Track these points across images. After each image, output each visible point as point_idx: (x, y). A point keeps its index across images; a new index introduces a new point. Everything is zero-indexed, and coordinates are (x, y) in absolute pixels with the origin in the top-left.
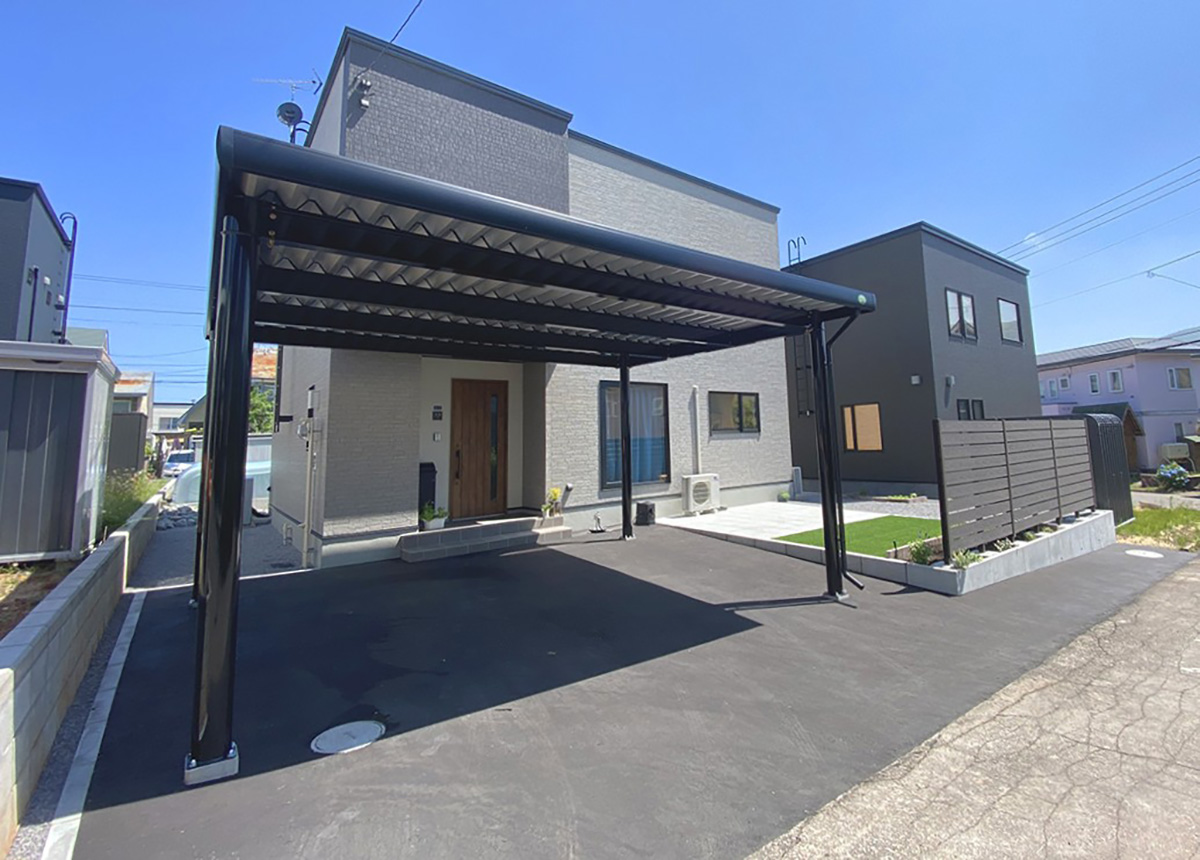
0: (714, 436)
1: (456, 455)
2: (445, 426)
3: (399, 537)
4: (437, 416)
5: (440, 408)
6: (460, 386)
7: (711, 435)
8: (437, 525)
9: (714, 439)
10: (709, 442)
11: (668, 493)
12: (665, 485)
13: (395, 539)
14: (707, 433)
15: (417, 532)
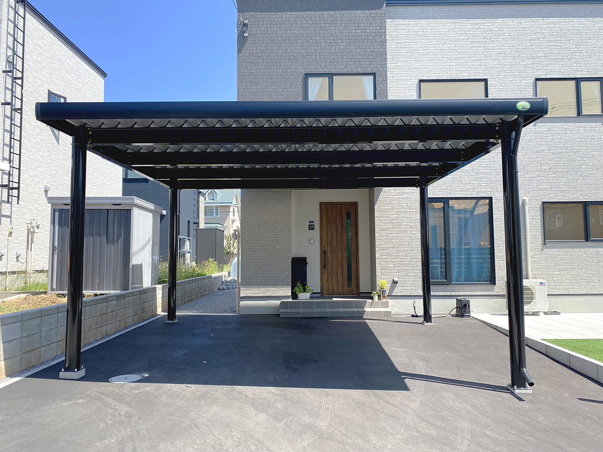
0: (548, 245)
1: (323, 253)
2: (316, 233)
3: (280, 301)
4: (311, 228)
5: (313, 222)
6: (325, 207)
7: (545, 244)
8: (304, 296)
9: (549, 248)
10: (542, 250)
11: (491, 293)
12: (490, 287)
13: (278, 302)
14: (540, 241)
15: (291, 300)
